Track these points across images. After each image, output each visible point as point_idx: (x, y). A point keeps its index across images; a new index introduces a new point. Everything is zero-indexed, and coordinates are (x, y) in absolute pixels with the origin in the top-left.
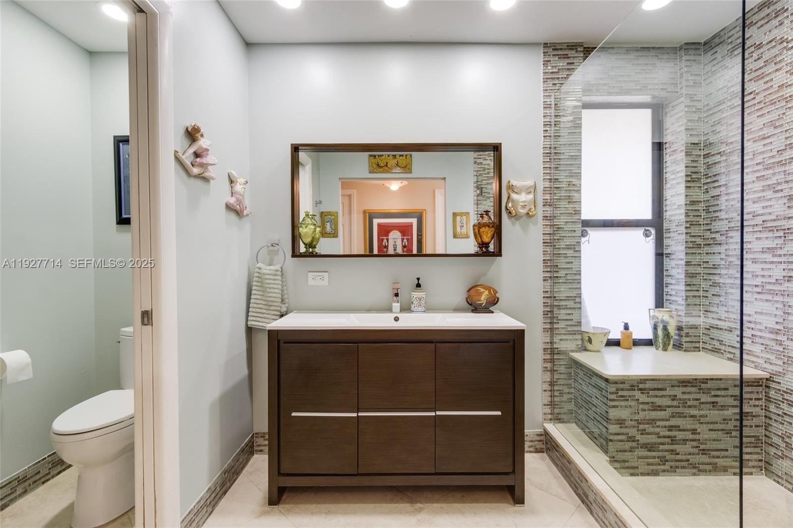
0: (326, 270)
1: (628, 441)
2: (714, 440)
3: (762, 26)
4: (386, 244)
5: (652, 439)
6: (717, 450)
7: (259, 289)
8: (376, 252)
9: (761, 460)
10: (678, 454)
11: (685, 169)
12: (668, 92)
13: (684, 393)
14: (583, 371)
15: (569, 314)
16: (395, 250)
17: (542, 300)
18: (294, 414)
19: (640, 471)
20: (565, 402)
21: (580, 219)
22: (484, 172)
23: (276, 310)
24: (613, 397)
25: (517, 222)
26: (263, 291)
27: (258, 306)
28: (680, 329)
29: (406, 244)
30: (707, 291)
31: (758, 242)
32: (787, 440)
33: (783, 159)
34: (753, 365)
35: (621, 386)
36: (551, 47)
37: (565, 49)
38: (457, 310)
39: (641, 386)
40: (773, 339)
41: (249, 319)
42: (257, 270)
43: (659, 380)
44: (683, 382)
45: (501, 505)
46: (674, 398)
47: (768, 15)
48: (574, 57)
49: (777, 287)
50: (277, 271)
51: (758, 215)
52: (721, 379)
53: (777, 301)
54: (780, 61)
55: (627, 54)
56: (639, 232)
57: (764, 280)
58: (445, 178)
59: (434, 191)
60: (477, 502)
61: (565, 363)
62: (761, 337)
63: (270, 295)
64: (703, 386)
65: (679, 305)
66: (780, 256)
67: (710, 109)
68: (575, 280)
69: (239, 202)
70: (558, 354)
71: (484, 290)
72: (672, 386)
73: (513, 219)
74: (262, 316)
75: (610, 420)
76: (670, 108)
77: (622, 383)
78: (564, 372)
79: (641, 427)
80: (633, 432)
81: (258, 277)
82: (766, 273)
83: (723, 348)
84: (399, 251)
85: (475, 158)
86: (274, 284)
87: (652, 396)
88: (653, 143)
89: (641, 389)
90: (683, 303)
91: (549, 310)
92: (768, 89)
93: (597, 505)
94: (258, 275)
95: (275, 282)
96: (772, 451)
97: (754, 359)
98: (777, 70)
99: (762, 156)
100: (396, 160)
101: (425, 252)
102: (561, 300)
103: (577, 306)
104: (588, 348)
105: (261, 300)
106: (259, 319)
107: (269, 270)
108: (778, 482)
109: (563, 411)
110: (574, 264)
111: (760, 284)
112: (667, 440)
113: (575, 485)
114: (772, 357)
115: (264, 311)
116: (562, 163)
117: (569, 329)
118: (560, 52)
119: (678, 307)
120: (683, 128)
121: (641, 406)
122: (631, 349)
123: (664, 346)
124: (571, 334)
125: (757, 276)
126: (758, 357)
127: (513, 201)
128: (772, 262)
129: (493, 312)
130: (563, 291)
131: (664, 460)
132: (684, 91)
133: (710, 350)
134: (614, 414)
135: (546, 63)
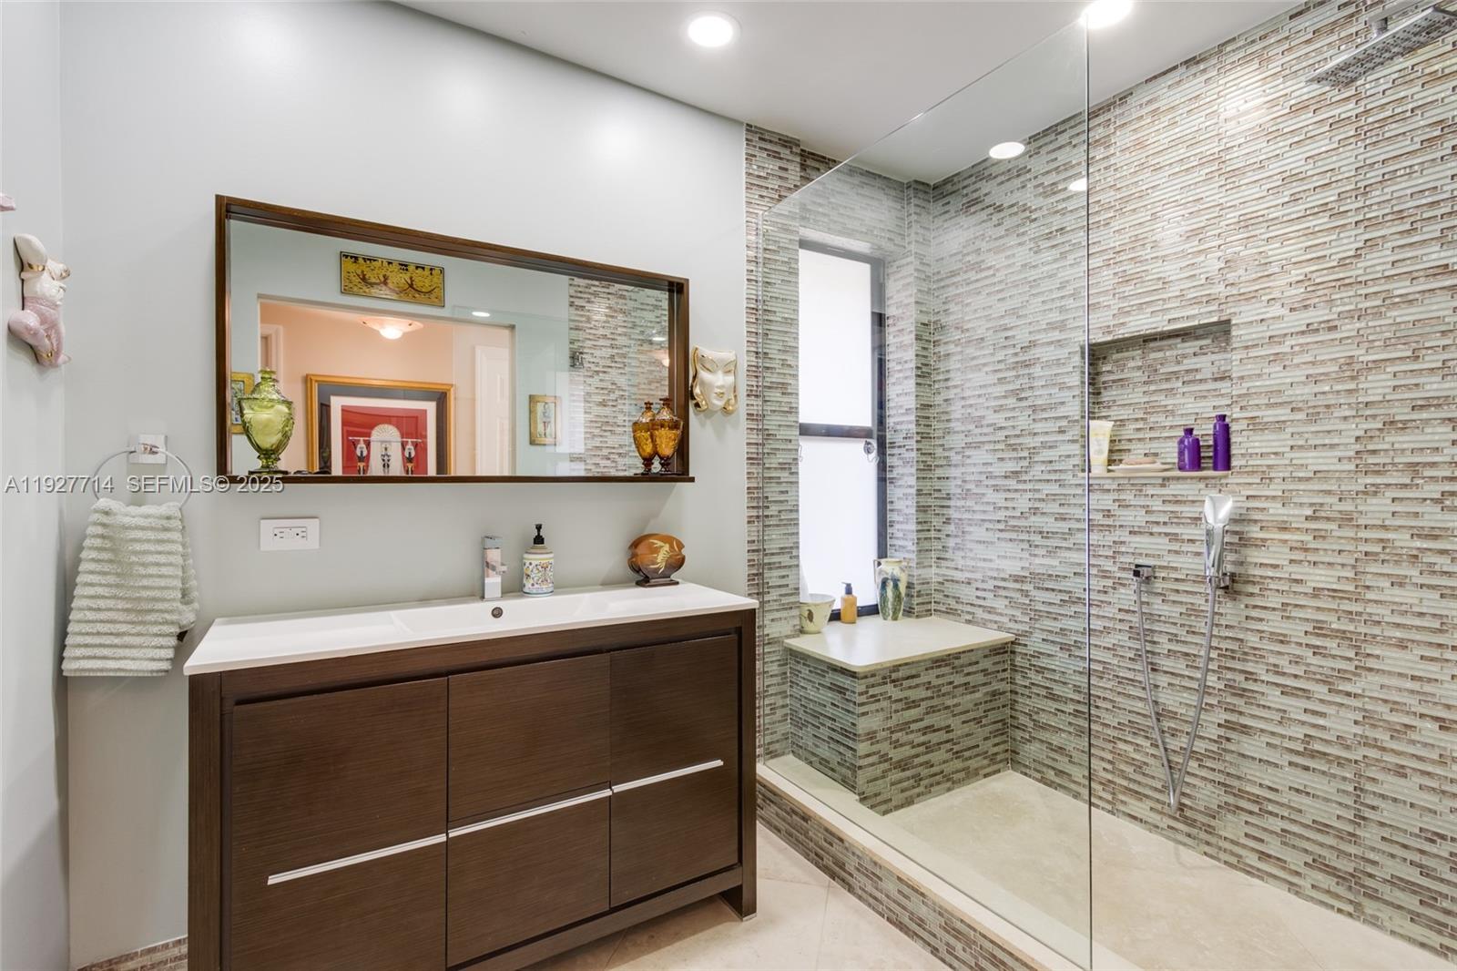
0: (314, 514)
1: (880, 762)
2: (967, 736)
3: (1002, 183)
4: (365, 453)
5: (906, 751)
6: (969, 749)
7: (106, 570)
8: (337, 469)
9: (1007, 751)
10: (932, 766)
11: (914, 358)
12: (895, 245)
13: (938, 677)
14: (809, 666)
15: (783, 577)
16: (386, 466)
17: (746, 556)
18: (273, 880)
19: (894, 803)
20: (779, 722)
21: (797, 422)
22: (588, 325)
23: (166, 622)
24: (863, 699)
25: (708, 422)
26: (118, 575)
27: (102, 616)
28: (910, 586)
29: (413, 455)
30: (939, 531)
31: (1001, 464)
32: (1035, 717)
33: (1027, 358)
34: (995, 626)
35: (872, 680)
36: (756, 133)
37: (776, 143)
38: (609, 583)
39: (894, 676)
40: (1018, 590)
41: (65, 654)
42: (95, 517)
43: (913, 663)
44: (937, 661)
45: (720, 927)
46: (928, 686)
47: (1009, 171)
48: (788, 160)
49: (1022, 523)
50: (168, 518)
51: (1001, 428)
52: (972, 650)
53: (1023, 541)
54: (1023, 234)
55: (851, 175)
56: (859, 445)
57: (1009, 513)
58: (512, 327)
59: (473, 349)
60: (680, 939)
61: (779, 658)
62: (1004, 588)
63: (145, 582)
64: (957, 662)
65: (908, 551)
66: (1025, 481)
67: (942, 280)
68: (790, 522)
69: (51, 326)
70: (769, 643)
71: (662, 544)
72: (927, 670)
73: (702, 415)
74: (116, 641)
75: (859, 735)
76: (894, 269)
77: (873, 675)
78: (776, 672)
79: (895, 737)
80: (885, 747)
81: (103, 537)
82: (1010, 504)
83: (960, 607)
84: (397, 469)
85: (572, 297)
86: (160, 553)
87: (905, 689)
88: (873, 313)
89: (893, 681)
90: (914, 548)
91: (755, 572)
92: (1009, 265)
93: (863, 873)
94: (100, 530)
95: (160, 548)
96: (1019, 734)
97: (997, 618)
98: (1020, 244)
99: (1004, 352)
100: (409, 274)
101: (455, 471)
102: (773, 554)
103: (794, 562)
104: (806, 629)
105: (114, 597)
106: (106, 652)
107: (141, 516)
108: (1026, 774)
109: (775, 737)
110: (790, 494)
111: (1003, 518)
112: (922, 749)
113: (816, 854)
114: (1018, 613)
115: (123, 628)
116: (772, 328)
117: (785, 600)
118: (768, 146)
119: (907, 556)
120: (913, 300)
121: (894, 706)
122: (854, 623)
123: (894, 613)
124: (786, 609)
125: (1000, 508)
126: (1001, 614)
127: (703, 384)
128: (1016, 490)
129: (677, 583)
130: (775, 540)
131: (918, 779)
132: (913, 247)
133: (943, 612)
134: (864, 726)
135: (750, 157)
